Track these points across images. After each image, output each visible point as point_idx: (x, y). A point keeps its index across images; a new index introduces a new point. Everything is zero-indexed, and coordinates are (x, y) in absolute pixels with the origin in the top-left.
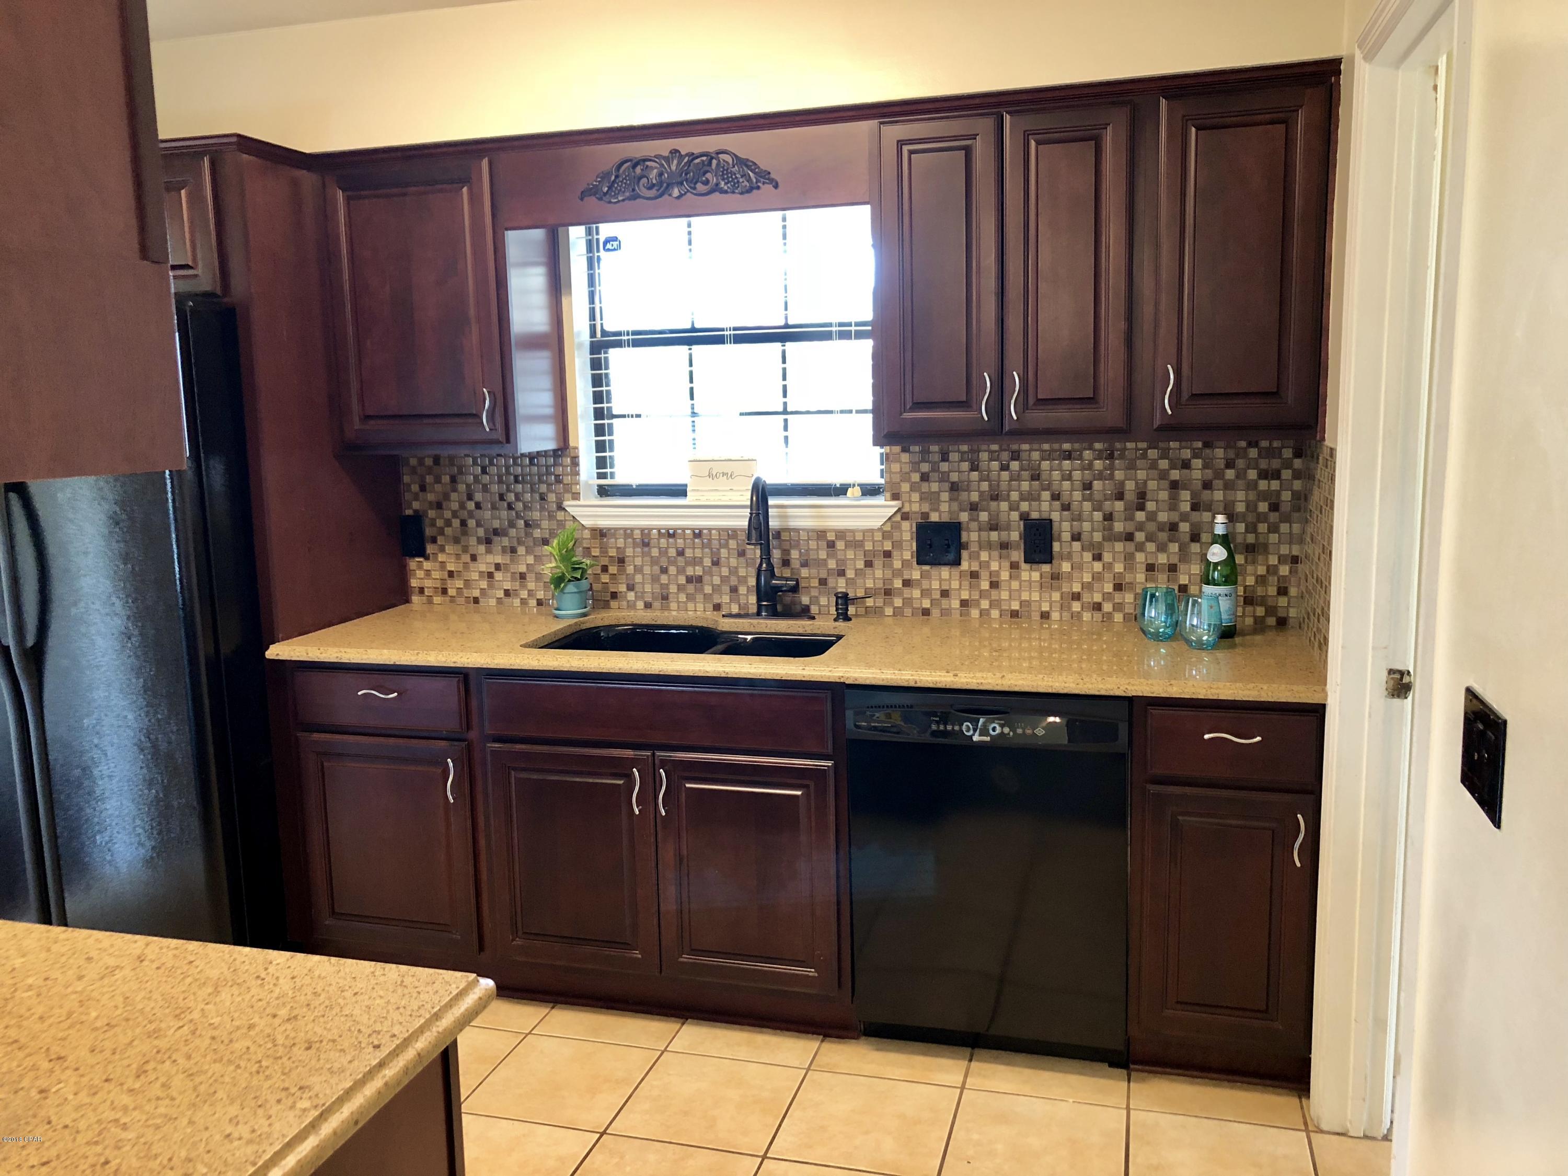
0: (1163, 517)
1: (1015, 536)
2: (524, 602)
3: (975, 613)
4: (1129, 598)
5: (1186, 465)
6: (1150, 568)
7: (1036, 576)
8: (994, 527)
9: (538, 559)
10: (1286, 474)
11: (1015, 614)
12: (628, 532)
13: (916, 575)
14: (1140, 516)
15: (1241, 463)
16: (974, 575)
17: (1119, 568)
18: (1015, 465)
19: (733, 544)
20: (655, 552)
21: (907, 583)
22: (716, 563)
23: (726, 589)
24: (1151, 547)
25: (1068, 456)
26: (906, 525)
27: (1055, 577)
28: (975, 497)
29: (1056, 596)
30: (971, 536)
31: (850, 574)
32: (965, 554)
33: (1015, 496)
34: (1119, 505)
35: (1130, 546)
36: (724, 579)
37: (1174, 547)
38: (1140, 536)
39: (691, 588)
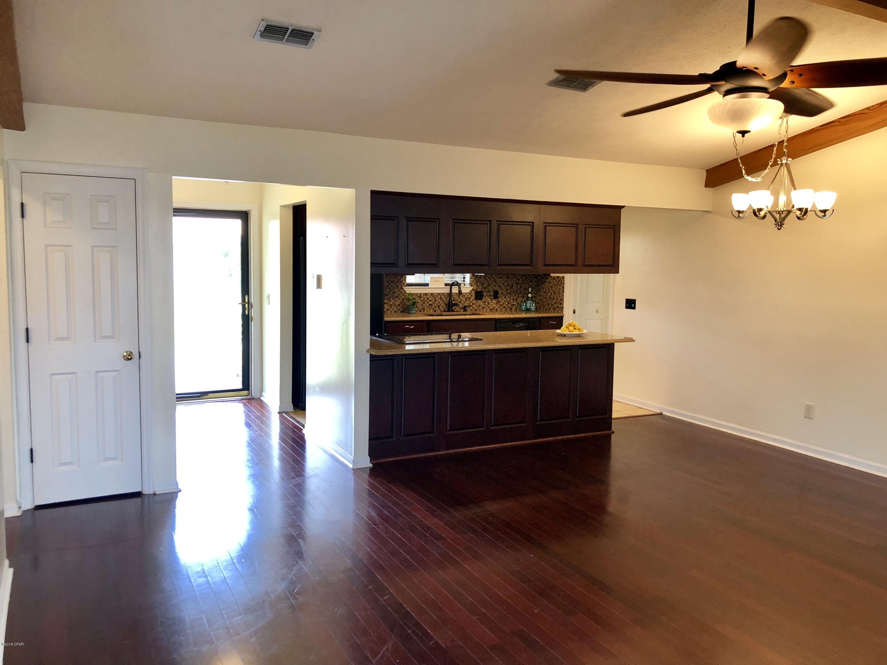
0: (515, 290)
1: (492, 294)
2: (391, 312)
3: (485, 310)
4: (510, 305)
5: (519, 280)
6: (513, 299)
7: (495, 302)
8: (488, 292)
9: (396, 301)
10: (533, 281)
11: (492, 309)
12: (417, 294)
13: (475, 302)
14: (512, 289)
15: (527, 279)
16: (485, 301)
17: (508, 299)
18: (492, 280)
19: (439, 296)
20: (422, 299)
21: (473, 304)
22: (435, 300)
23: (437, 307)
24: (514, 295)
25: (501, 278)
26: (473, 292)
27: (498, 301)
28: (485, 286)
29: (498, 305)
30: (485, 294)
31: (462, 302)
32: (483, 298)
33: (492, 286)
34: (509, 288)
35: (511, 295)
36: (437, 304)
37: (517, 295)
38: (512, 293)
39: (430, 307)
